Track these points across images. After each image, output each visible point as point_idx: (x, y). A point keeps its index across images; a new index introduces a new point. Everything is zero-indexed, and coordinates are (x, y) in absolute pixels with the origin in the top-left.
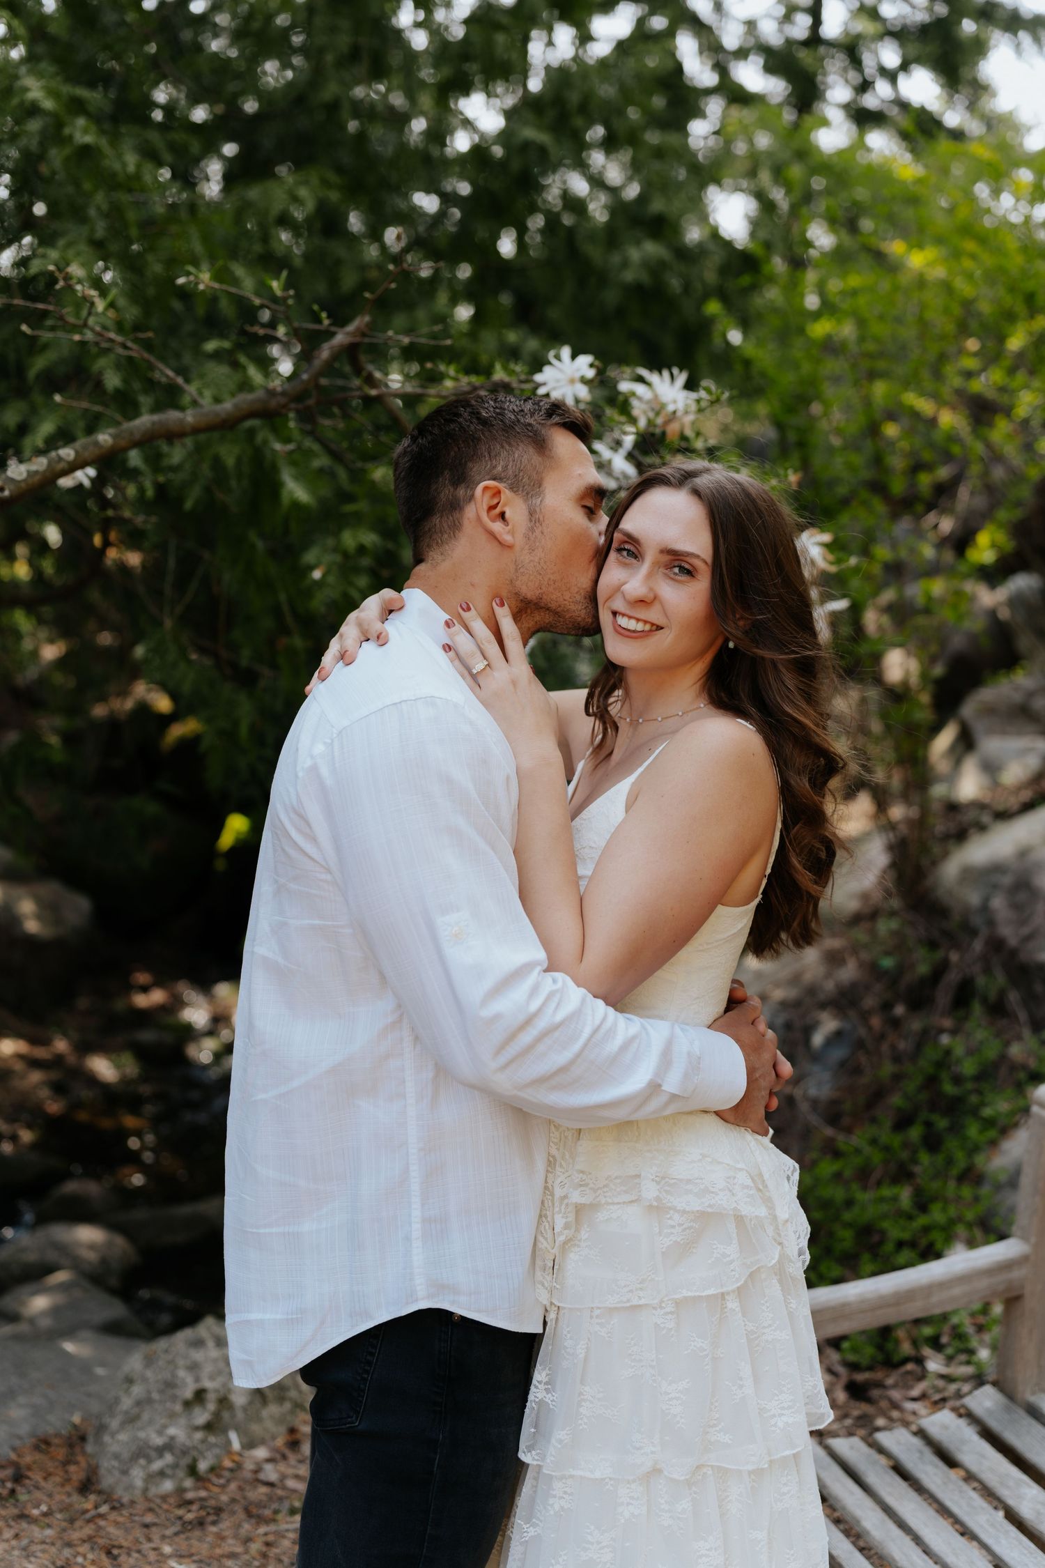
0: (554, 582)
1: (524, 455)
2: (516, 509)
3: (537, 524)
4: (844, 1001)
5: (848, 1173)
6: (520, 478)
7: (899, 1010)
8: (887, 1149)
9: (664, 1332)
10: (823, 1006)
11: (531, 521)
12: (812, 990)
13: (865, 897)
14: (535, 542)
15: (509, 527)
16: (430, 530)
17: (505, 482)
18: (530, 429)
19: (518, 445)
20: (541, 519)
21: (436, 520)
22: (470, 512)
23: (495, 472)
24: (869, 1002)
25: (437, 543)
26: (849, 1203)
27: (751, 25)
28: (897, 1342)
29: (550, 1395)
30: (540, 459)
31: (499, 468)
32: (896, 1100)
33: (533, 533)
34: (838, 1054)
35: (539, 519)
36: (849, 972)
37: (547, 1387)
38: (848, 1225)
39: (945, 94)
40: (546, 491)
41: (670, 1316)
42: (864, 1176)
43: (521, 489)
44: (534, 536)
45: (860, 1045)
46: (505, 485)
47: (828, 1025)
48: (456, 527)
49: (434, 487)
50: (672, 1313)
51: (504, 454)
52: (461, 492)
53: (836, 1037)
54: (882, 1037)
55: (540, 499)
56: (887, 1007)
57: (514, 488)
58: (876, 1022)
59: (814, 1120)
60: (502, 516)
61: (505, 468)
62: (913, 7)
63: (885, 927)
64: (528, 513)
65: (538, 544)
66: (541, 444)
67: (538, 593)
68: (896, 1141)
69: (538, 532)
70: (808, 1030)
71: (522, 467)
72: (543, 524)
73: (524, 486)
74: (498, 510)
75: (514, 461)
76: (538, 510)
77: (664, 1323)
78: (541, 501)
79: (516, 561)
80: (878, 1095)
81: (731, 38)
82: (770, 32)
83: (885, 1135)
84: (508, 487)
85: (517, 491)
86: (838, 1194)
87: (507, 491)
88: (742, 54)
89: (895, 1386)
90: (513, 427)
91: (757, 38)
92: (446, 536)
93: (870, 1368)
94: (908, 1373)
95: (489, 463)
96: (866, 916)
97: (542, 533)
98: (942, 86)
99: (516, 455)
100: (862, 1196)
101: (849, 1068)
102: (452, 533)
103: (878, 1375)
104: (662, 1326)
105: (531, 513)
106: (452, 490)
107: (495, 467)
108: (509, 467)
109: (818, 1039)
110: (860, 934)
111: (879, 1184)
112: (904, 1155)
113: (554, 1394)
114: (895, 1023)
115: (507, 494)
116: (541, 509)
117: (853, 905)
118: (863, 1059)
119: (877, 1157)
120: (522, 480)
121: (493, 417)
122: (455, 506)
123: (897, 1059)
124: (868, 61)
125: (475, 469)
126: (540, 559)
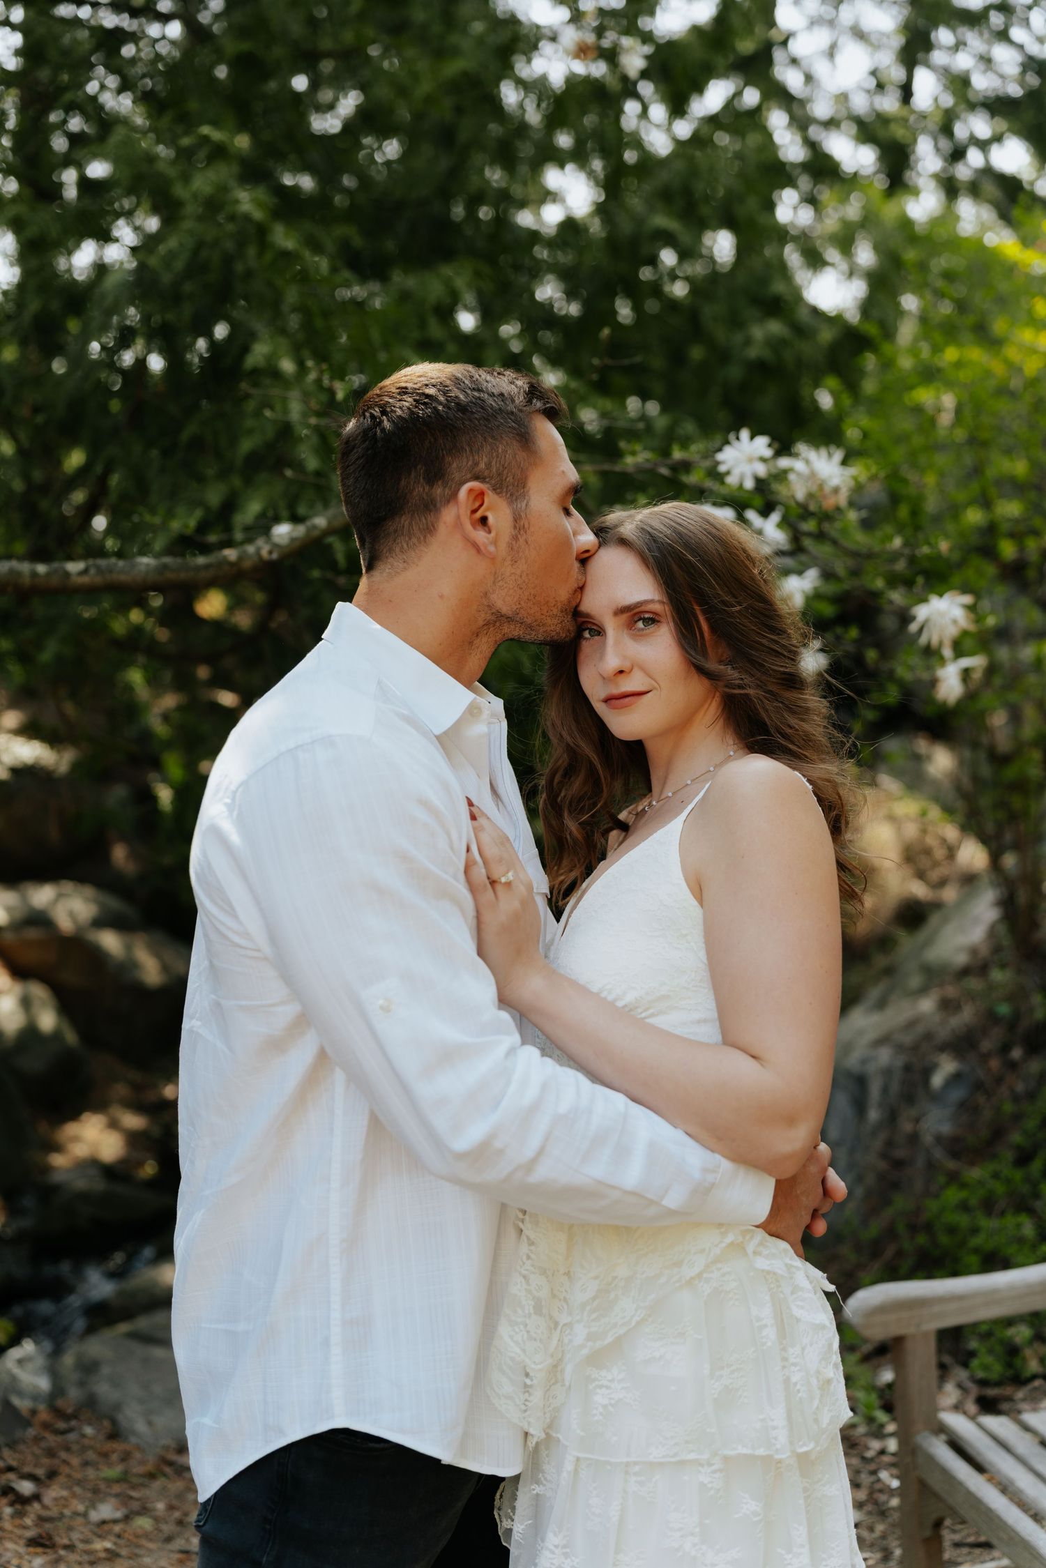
0: (535, 596)
1: (508, 450)
2: (499, 513)
3: (522, 532)
4: (962, 1045)
5: (973, 1202)
6: (504, 478)
7: (1016, 1053)
8: (1008, 1181)
9: (712, 1492)
10: (943, 1048)
11: (515, 527)
12: (928, 1036)
13: (974, 951)
14: (518, 552)
15: (493, 534)
16: (396, 531)
17: (488, 483)
18: (513, 418)
19: (502, 437)
20: (526, 526)
21: (405, 520)
22: (448, 515)
23: (477, 469)
24: (986, 1045)
25: (402, 547)
26: (975, 1231)
27: (843, 98)
28: (1024, 1360)
29: (569, 1560)
30: (524, 454)
31: (482, 466)
32: (1016, 1138)
33: (516, 542)
34: (957, 1094)
35: (524, 526)
36: (967, 1016)
37: (565, 1550)
38: (976, 1251)
39: (1036, 163)
40: (530, 492)
41: (718, 1475)
42: (988, 1206)
43: (505, 490)
44: (517, 545)
45: (978, 1086)
46: (487, 485)
47: (946, 1067)
48: (430, 530)
49: (403, 483)
50: (720, 1470)
51: (487, 449)
52: (438, 491)
53: (955, 1078)
54: (999, 1080)
55: (525, 501)
56: (1005, 1049)
57: (497, 489)
58: (995, 1064)
59: (938, 1154)
60: (484, 520)
61: (489, 465)
62: (1002, 77)
63: (997, 975)
64: (512, 520)
65: (521, 554)
66: (525, 438)
67: (515, 608)
68: (1018, 1175)
69: (521, 540)
70: (927, 1072)
71: (507, 464)
72: (528, 531)
73: (507, 487)
74: (478, 515)
75: (498, 457)
76: (523, 516)
77: (712, 1482)
78: (526, 505)
79: (495, 573)
80: (998, 1133)
81: (821, 109)
82: (860, 104)
83: (1007, 1170)
84: (491, 488)
85: (501, 493)
86: (963, 1220)
87: (490, 492)
88: (831, 124)
89: (1024, 1400)
90: (495, 417)
91: (848, 108)
92: (414, 540)
93: (998, 1384)
94: (1035, 1389)
95: (471, 458)
96: (977, 968)
97: (527, 543)
98: (1033, 156)
99: (500, 451)
100: (986, 1223)
101: (967, 1108)
102: (422, 538)
103: (1007, 1391)
104: (710, 1485)
105: (517, 519)
106: (427, 488)
107: (477, 464)
108: (494, 463)
109: (937, 1080)
110: (974, 983)
111: (1002, 1214)
112: (1025, 1189)
113: (573, 1558)
114: (1013, 1066)
115: (491, 497)
116: (526, 515)
117: (961, 959)
118: (981, 1099)
119: (999, 1188)
120: (506, 479)
121: (471, 402)
122: (430, 507)
123: (1016, 1098)
124: (960, 131)
125: (456, 466)
126: (522, 572)
